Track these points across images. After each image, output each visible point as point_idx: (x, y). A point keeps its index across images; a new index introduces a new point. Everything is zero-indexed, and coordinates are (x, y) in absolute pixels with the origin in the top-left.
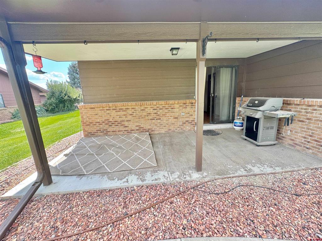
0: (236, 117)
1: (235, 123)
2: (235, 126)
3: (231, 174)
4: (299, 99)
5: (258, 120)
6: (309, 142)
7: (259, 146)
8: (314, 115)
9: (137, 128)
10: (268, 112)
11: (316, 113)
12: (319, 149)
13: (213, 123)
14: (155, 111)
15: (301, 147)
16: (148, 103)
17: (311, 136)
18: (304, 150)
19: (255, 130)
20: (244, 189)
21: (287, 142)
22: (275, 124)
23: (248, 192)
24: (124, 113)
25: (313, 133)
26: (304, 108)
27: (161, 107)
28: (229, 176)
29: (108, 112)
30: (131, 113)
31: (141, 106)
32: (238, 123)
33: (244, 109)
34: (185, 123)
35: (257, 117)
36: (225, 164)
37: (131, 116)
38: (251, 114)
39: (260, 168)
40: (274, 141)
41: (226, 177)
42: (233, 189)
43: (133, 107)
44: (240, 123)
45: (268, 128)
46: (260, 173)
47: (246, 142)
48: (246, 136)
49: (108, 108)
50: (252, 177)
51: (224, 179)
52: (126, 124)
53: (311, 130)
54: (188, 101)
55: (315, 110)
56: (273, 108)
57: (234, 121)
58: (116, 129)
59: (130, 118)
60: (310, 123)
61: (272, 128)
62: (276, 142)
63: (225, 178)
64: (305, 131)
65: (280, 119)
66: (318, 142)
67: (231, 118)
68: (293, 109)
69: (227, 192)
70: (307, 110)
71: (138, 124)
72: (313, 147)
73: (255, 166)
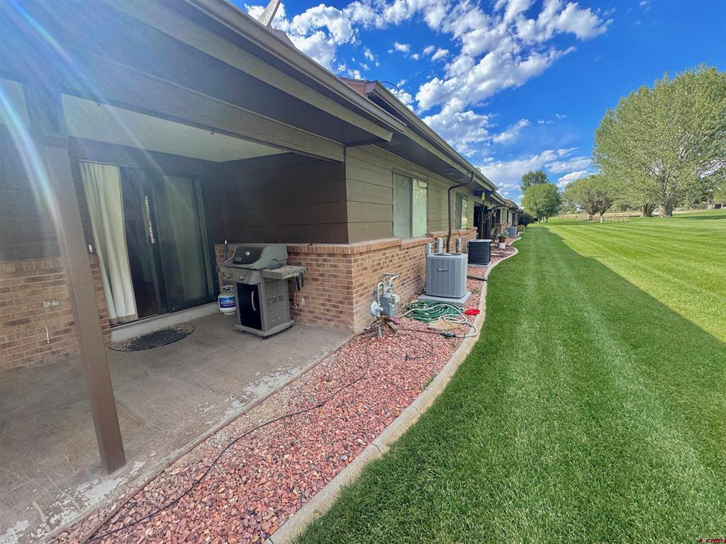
0: (221, 288)
1: (221, 300)
2: (222, 306)
3: (210, 428)
4: (306, 245)
5: (255, 288)
6: (328, 310)
7: (267, 338)
8: (326, 268)
10: (268, 270)
13: (168, 312)
15: (322, 320)
17: (329, 300)
18: (325, 324)
19: (255, 309)
20: (240, 447)
21: (306, 316)
22: (284, 291)
23: (247, 449)
25: (330, 296)
26: (313, 259)
28: (205, 435)
32: (227, 299)
33: (229, 270)
35: (251, 283)
36: (198, 408)
38: (241, 277)
39: (269, 384)
40: (289, 321)
41: (198, 440)
42: (215, 462)
44: (230, 299)
45: (275, 300)
46: (269, 393)
47: (245, 336)
48: (244, 324)
50: (255, 409)
51: (193, 451)
53: (328, 291)
56: (276, 263)
57: (220, 297)
60: (324, 280)
61: (281, 298)
62: (293, 321)
63: (198, 444)
64: (322, 295)
65: (290, 281)
67: (211, 291)
68: (303, 262)
69: (199, 482)
70: (317, 261)
72: (333, 316)
73: (260, 383)
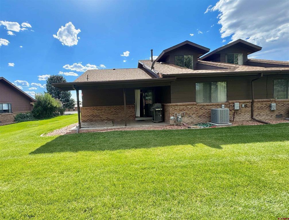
9: (107, 119)
14: (115, 110)
16: (112, 106)
24: (101, 111)
27: (118, 108)
29: (93, 110)
30: (103, 111)
31: (108, 108)
34: (130, 116)
37: (104, 113)
43: (105, 108)
49: (93, 109)
52: (101, 116)
54: (131, 106)
58: (97, 119)
59: (103, 113)
71: (106, 117)
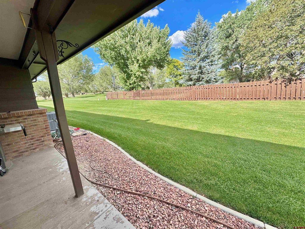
6: (32, 144)
8: (27, 123)
11: (28, 121)
12: (42, 144)
15: (28, 151)
17: (32, 139)
18: (32, 152)
25: (33, 136)
26: (13, 120)
55: (26, 119)
66: (40, 140)
70: (18, 121)
72: (37, 146)
